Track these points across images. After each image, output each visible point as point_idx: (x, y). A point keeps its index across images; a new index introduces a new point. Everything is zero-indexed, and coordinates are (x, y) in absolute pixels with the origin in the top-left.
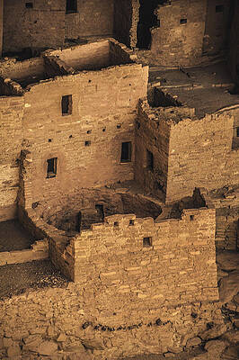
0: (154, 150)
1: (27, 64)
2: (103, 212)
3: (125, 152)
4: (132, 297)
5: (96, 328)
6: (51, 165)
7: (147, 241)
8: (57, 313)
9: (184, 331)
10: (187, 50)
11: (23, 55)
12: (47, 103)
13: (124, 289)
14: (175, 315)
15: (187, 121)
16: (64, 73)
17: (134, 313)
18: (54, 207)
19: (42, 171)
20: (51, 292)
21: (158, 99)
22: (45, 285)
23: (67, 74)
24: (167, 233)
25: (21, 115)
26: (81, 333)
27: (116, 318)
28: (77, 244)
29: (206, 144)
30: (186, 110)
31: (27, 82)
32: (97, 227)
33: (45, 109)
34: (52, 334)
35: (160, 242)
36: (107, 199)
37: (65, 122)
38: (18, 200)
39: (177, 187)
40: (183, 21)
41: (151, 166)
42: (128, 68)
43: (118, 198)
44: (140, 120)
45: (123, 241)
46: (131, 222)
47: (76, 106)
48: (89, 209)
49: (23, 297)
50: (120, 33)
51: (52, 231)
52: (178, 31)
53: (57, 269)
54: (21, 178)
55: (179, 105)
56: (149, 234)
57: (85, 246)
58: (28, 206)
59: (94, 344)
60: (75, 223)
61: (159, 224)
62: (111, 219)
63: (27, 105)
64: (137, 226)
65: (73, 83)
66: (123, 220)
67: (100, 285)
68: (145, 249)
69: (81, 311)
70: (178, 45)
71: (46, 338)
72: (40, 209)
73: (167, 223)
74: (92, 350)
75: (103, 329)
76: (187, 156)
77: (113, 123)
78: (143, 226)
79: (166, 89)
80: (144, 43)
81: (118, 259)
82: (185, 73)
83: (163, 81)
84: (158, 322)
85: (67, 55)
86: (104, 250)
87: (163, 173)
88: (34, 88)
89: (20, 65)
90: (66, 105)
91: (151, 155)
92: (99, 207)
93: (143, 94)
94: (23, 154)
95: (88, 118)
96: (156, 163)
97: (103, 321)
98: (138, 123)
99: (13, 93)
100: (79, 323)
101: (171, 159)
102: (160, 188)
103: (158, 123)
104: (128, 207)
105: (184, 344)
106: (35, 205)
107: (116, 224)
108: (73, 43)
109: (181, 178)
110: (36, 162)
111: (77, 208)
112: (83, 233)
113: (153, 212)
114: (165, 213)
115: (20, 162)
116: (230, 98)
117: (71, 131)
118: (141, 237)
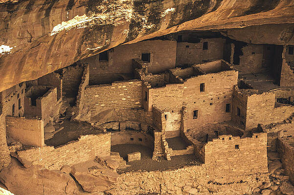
0: (240, 107)
1: (185, 70)
2: (217, 134)
3: (228, 108)
4: (230, 171)
5: (214, 183)
6: (195, 114)
7: (237, 147)
8: (197, 177)
9: (252, 186)
10: (255, 65)
11: (183, 67)
12: (194, 87)
13: (226, 167)
14: (249, 179)
15: (255, 95)
16: (201, 74)
17: (231, 177)
18: (196, 131)
19: (191, 116)
20: (195, 167)
21: (242, 85)
22: (192, 165)
23: (203, 74)
24: (246, 143)
25: (183, 92)
26: (208, 186)
27: (223, 179)
28: (206, 147)
29: (263, 105)
30: (255, 90)
31: (185, 78)
32: (214, 140)
33: (193, 89)
34: (195, 185)
35: (243, 147)
36: (219, 129)
37: (202, 95)
38: (180, 128)
39: (250, 123)
40: (253, 53)
41: (239, 114)
42: (229, 72)
43: (225, 128)
44: (234, 94)
45: (226, 146)
46: (230, 138)
47: (206, 88)
48: (211, 133)
49: (183, 169)
50: (226, 57)
51: (195, 142)
52: (251, 57)
53: (197, 158)
54: (182, 118)
55: (252, 88)
56: (238, 144)
57: (210, 149)
58: (185, 131)
59: (213, 190)
60: (206, 138)
61: (243, 139)
62: (221, 137)
63: (185, 87)
64: (233, 140)
65: (205, 78)
66: (226, 137)
67: (216, 165)
68: (236, 150)
69: (208, 176)
70: (251, 63)
71: (193, 187)
72: (190, 132)
73: (246, 139)
74: (212, 192)
75: (217, 184)
76: (255, 110)
77: (222, 95)
78: (235, 140)
79: (246, 81)
80: (237, 62)
81: (224, 154)
82: (254, 75)
83: (245, 78)
84: (241, 182)
85: (203, 66)
86: (219, 150)
87: (244, 117)
88: (188, 80)
89: (182, 71)
90: (202, 88)
91: (239, 110)
92: (216, 132)
93: (236, 83)
94: (183, 108)
95: (211, 93)
96: (241, 113)
97: (217, 180)
98: (233, 96)
99: (179, 82)
100: (207, 181)
101: (248, 111)
102: (243, 123)
103: (242, 96)
104: (228, 132)
105: (252, 191)
106: (188, 131)
107: (223, 139)
108: (205, 62)
109: (252, 120)
110: (189, 112)
111: (206, 132)
112: (209, 143)
113: (240, 134)
114: (245, 134)
115: (182, 112)
116: (273, 86)
117: (204, 99)
118: (234, 145)
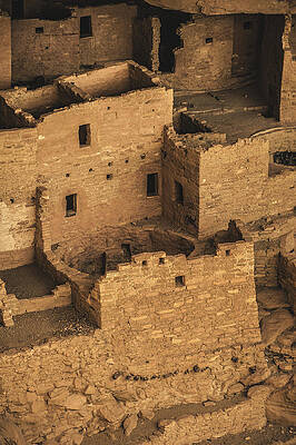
0: (183, 181)
1: (39, 92)
2: (129, 252)
3: (151, 184)
4: (165, 343)
5: (127, 378)
6: (71, 203)
7: (180, 280)
8: (84, 363)
9: (224, 378)
10: (215, 71)
11: (33, 84)
12: (63, 134)
13: (157, 334)
14: (214, 360)
15: (218, 148)
16: (79, 100)
17: (169, 360)
18: (76, 248)
19: (60, 210)
20: (75, 340)
21: (185, 125)
22: (69, 333)
23: (83, 101)
24: (202, 272)
25: (35, 149)
26: (111, 384)
27: (149, 366)
28: (102, 287)
29: (240, 172)
30: (217, 135)
31: (39, 112)
32: (122, 268)
33: (61, 141)
34: (79, 386)
35: (194, 281)
36: (134, 238)
37: (84, 155)
38: (35, 242)
39: (210, 218)
40: (209, 40)
41: (181, 198)
42: (151, 92)
43: (146, 235)
44: (166, 149)
45: (153, 282)
46: (161, 261)
47: (95, 136)
48: (114, 249)
49: (46, 347)
50: (140, 54)
51: (74, 275)
52: (204, 51)
53: (82, 315)
54: (38, 217)
55: (209, 131)
56: (182, 273)
57: (112, 289)
58: (47, 248)
59: (126, 396)
60: (100, 265)
61: (194, 261)
62: (139, 259)
63: (40, 137)
64: (168, 264)
65: (91, 111)
66: (152, 259)
67: (130, 331)
68: (177, 289)
69: (111, 360)
70: (204, 66)
71: (73, 391)
72: (60, 251)
73: (201, 260)
74: (124, 401)
75: (136, 379)
76: (219, 185)
77: (137, 153)
78: (174, 265)
79: (193, 114)
80: (168, 65)
81: (149, 301)
82: (214, 97)
83: (190, 106)
84: (196, 369)
85: (82, 81)
86: (133, 292)
87: (194, 205)
88: (48, 118)
89: (32, 94)
90: (84, 135)
91: (180, 188)
92: (126, 246)
93: (168, 119)
94: (39, 191)
95: (109, 148)
96: (186, 195)
97: (135, 370)
98: (164, 152)
99: (24, 124)
100: (109, 373)
101: (202, 189)
102: (192, 222)
103: (186, 151)
104: (156, 244)
105: (225, 391)
106: (54, 247)
107: (144, 263)
108: (88, 68)
109: (214, 211)
110: (54, 199)
111: (101, 248)
112: (108, 275)
113: (185, 249)
114: (198, 248)
115: (36, 200)
116: (263, 121)
117: (91, 164)
118: (173, 277)
